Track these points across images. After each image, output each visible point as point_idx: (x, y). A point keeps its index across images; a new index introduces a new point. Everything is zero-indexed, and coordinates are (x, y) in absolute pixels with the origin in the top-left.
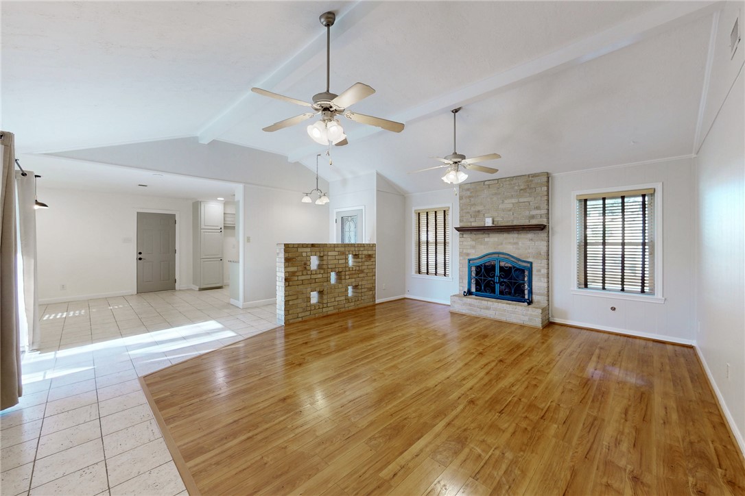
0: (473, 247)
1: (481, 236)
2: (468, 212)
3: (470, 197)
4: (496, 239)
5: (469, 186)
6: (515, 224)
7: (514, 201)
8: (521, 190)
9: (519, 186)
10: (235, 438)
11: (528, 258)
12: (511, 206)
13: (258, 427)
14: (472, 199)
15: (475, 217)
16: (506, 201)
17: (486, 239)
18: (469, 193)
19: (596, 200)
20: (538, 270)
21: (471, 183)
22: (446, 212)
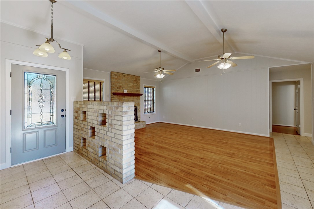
1: (122, 97)
4: (127, 99)
6: (133, 93)
7: (132, 84)
8: (134, 81)
9: (133, 79)
10: (256, 160)
12: (131, 86)
14: (118, 80)
15: (119, 88)
16: (130, 84)
17: (123, 99)
18: (116, 77)
19: (147, 88)
20: (139, 110)
21: (117, 72)
22: (101, 83)
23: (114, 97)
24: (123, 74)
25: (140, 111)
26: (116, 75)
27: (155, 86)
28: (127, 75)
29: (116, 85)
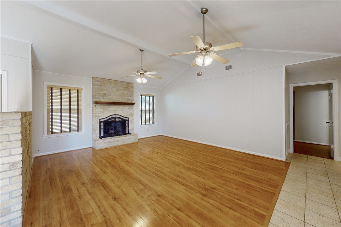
0: (102, 112)
2: (99, 94)
3: (100, 85)
4: (114, 108)
5: (100, 79)
6: (122, 102)
7: (122, 92)
8: (125, 88)
9: (124, 86)
10: (241, 204)
11: (127, 116)
12: (121, 94)
13: (229, 199)
14: (102, 87)
15: (103, 96)
16: (119, 91)
17: (109, 108)
18: (99, 83)
19: (144, 96)
20: (131, 121)
21: (101, 78)
22: (79, 91)
23: (96, 107)
24: (109, 79)
25: (133, 123)
26: (99, 81)
27: (156, 94)
28: (114, 81)
29: (98, 93)
